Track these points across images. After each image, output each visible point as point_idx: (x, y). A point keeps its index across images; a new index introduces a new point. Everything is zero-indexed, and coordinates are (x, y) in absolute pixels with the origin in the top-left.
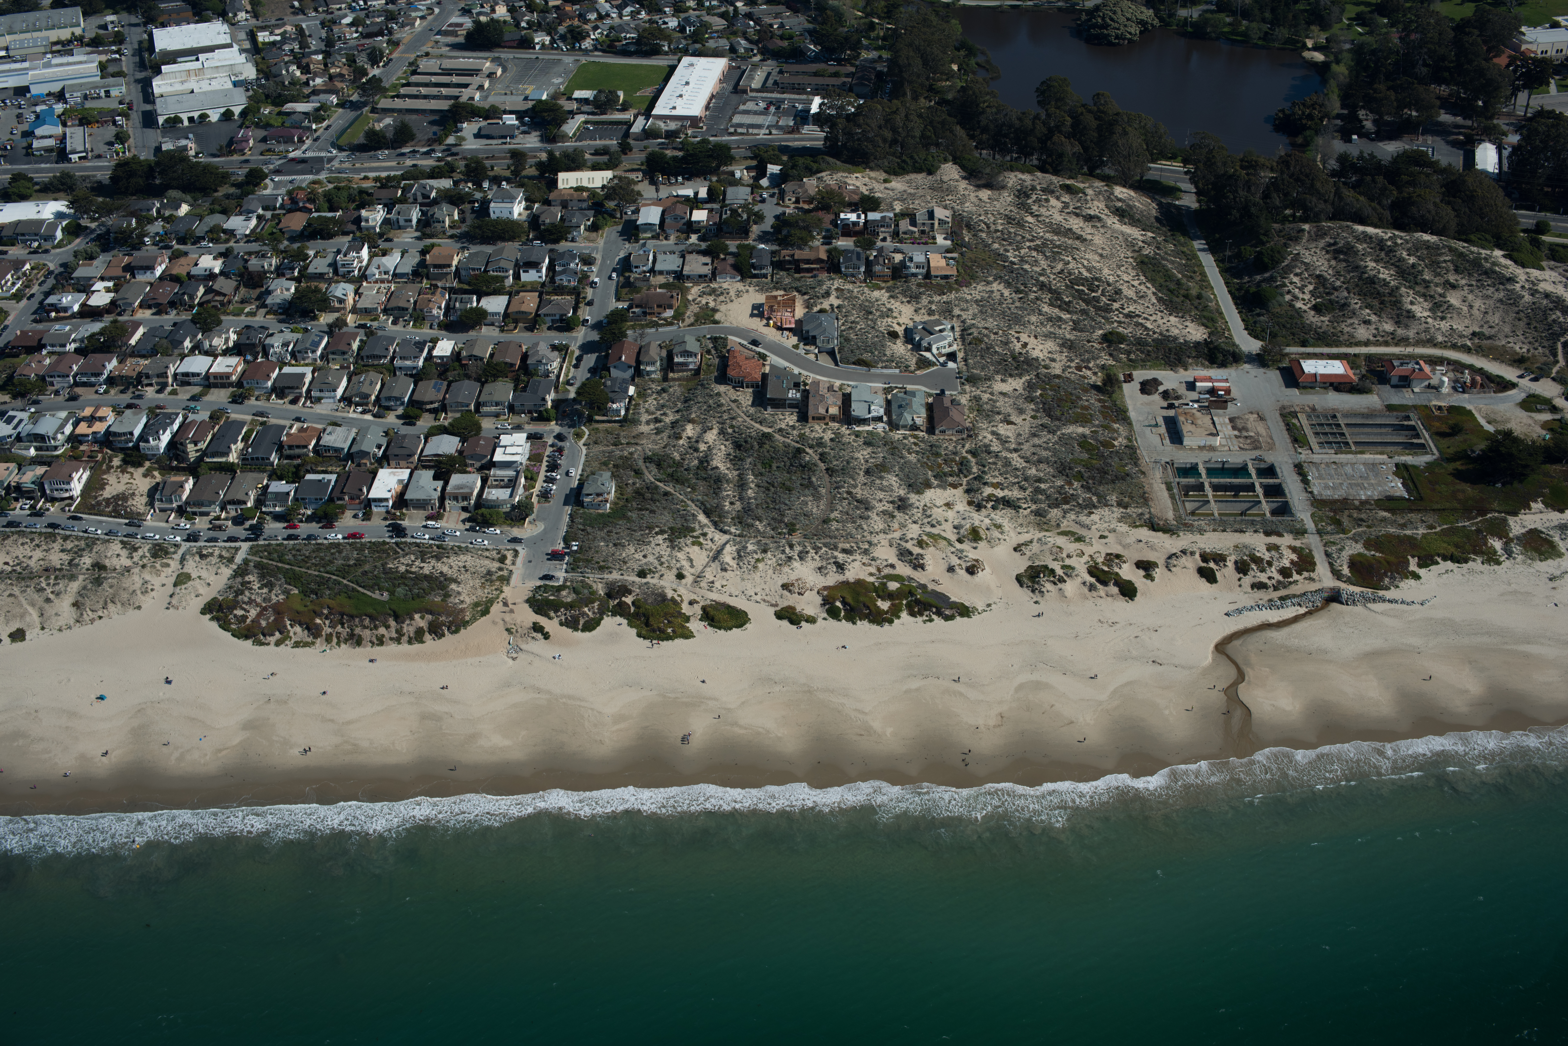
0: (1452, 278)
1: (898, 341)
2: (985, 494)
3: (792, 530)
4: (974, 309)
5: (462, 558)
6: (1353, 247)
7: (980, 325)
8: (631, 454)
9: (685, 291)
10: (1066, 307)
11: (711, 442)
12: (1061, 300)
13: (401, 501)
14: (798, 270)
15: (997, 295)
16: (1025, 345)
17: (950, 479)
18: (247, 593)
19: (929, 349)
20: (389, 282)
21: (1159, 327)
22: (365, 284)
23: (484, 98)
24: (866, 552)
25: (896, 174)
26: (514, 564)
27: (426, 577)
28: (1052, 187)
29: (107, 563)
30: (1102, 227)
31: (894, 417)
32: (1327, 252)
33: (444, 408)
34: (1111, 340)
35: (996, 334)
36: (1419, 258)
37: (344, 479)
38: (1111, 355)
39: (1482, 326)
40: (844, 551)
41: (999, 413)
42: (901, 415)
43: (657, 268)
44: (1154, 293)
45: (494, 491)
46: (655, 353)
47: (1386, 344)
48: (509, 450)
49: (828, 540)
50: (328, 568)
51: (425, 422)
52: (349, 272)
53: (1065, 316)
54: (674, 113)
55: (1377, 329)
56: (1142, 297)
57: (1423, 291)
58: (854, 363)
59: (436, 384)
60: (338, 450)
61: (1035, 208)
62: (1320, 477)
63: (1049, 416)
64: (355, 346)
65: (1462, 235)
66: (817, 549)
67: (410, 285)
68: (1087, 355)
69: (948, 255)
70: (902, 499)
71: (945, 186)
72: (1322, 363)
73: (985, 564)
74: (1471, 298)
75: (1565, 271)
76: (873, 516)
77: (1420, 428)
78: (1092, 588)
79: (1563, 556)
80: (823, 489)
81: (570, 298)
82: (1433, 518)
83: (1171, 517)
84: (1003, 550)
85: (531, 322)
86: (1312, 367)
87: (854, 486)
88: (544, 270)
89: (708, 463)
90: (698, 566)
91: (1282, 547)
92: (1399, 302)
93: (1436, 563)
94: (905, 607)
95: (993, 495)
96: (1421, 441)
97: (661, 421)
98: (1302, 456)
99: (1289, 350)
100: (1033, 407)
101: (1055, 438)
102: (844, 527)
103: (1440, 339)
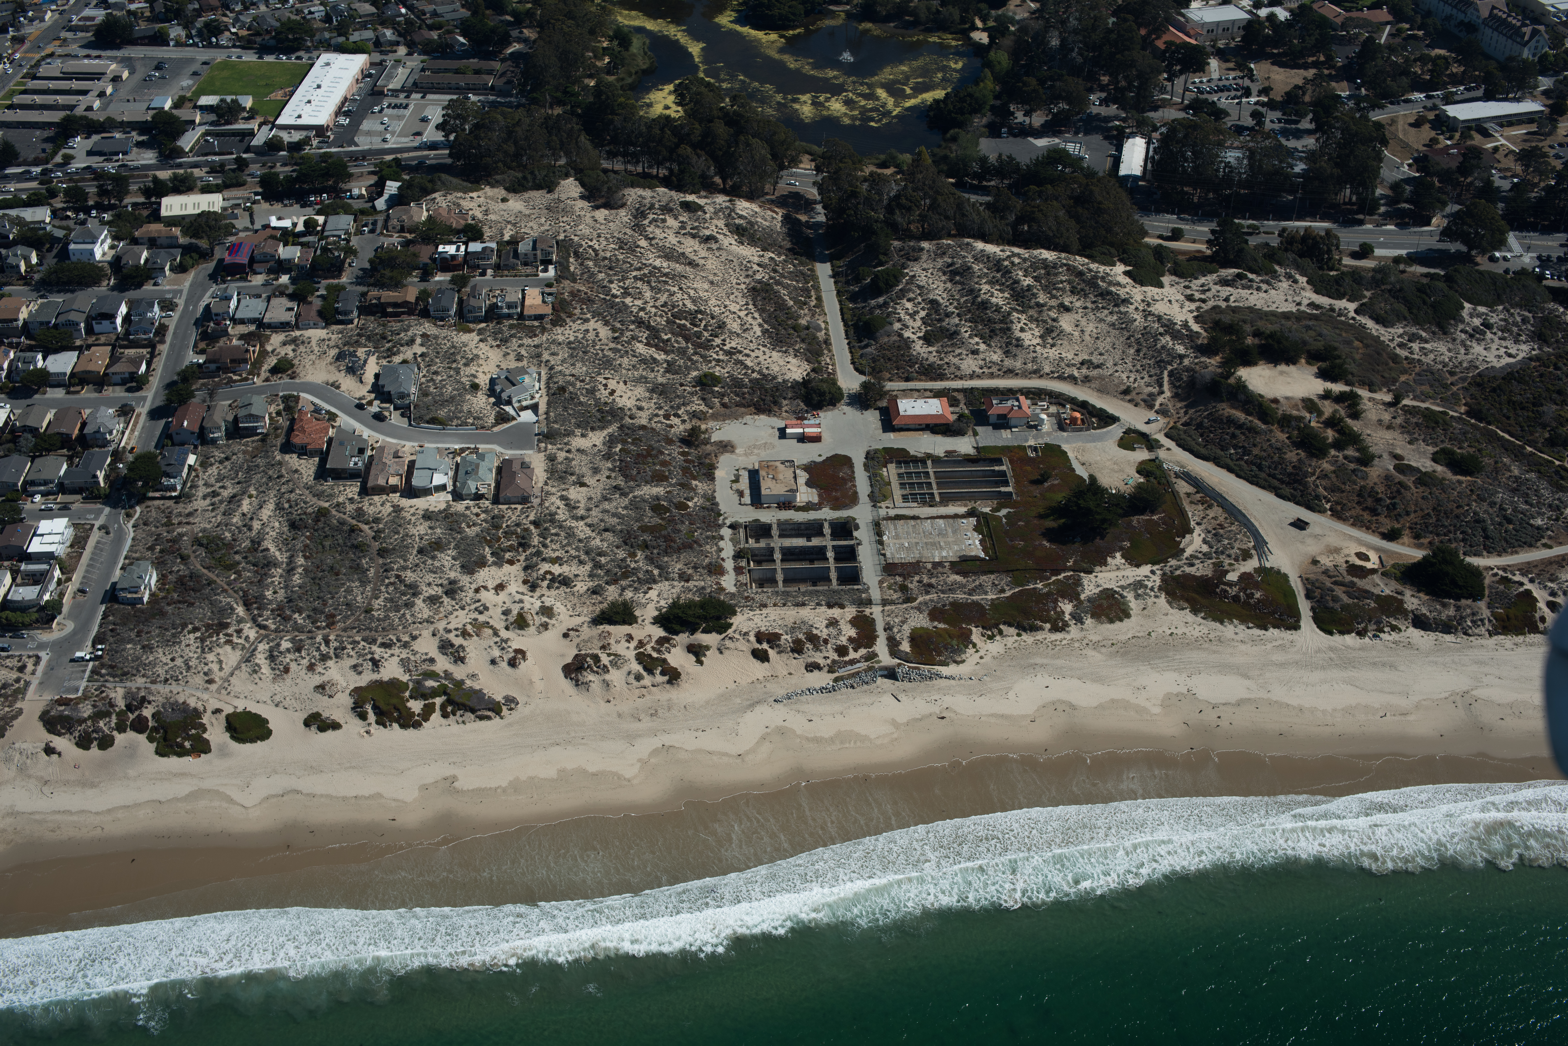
0: (1067, 300)
1: (480, 394)
2: (541, 572)
3: (331, 624)
4: (564, 353)
6: (969, 268)
7: (567, 372)
8: (181, 535)
9: (263, 341)
10: (663, 346)
11: (265, 518)
12: (658, 337)
14: (385, 314)
15: (591, 336)
16: (613, 392)
17: (508, 555)
19: (509, 402)
21: (759, 364)
23: (103, 108)
24: (406, 645)
25: (515, 191)
26: (33, 672)
28: (672, 205)
30: (719, 249)
31: (459, 485)
32: (944, 274)
34: (705, 383)
35: (583, 381)
36: (1036, 279)
38: (703, 399)
39: (1092, 353)
40: (383, 645)
41: (572, 474)
42: (464, 484)
43: (238, 315)
44: (760, 325)
45: (21, 590)
46: (221, 416)
47: (992, 376)
48: (47, 539)
49: (367, 633)
53: (661, 356)
54: (300, 122)
55: (984, 359)
56: (745, 331)
57: (1036, 315)
58: (428, 422)
61: (649, 229)
62: (897, 537)
63: (626, 476)
65: (1085, 250)
66: (355, 643)
68: (677, 401)
69: (548, 290)
70: (452, 582)
71: (562, 205)
72: (921, 402)
73: (528, 654)
74: (1083, 322)
75: (1186, 287)
76: (419, 602)
77: (1010, 474)
78: (639, 678)
79: (1133, 619)
80: (371, 573)
81: (144, 351)
82: (1004, 580)
83: (733, 590)
84: (552, 636)
85: (100, 382)
86: (909, 407)
87: (404, 568)
88: (119, 321)
89: (259, 544)
90: (227, 669)
91: (842, 622)
92: (1009, 329)
93: (1001, 632)
94: (438, 707)
95: (549, 572)
96: (1009, 489)
97: (218, 494)
98: (883, 512)
99: (889, 386)
100: (610, 465)
101: (625, 501)
102: (387, 617)
103: (1047, 369)
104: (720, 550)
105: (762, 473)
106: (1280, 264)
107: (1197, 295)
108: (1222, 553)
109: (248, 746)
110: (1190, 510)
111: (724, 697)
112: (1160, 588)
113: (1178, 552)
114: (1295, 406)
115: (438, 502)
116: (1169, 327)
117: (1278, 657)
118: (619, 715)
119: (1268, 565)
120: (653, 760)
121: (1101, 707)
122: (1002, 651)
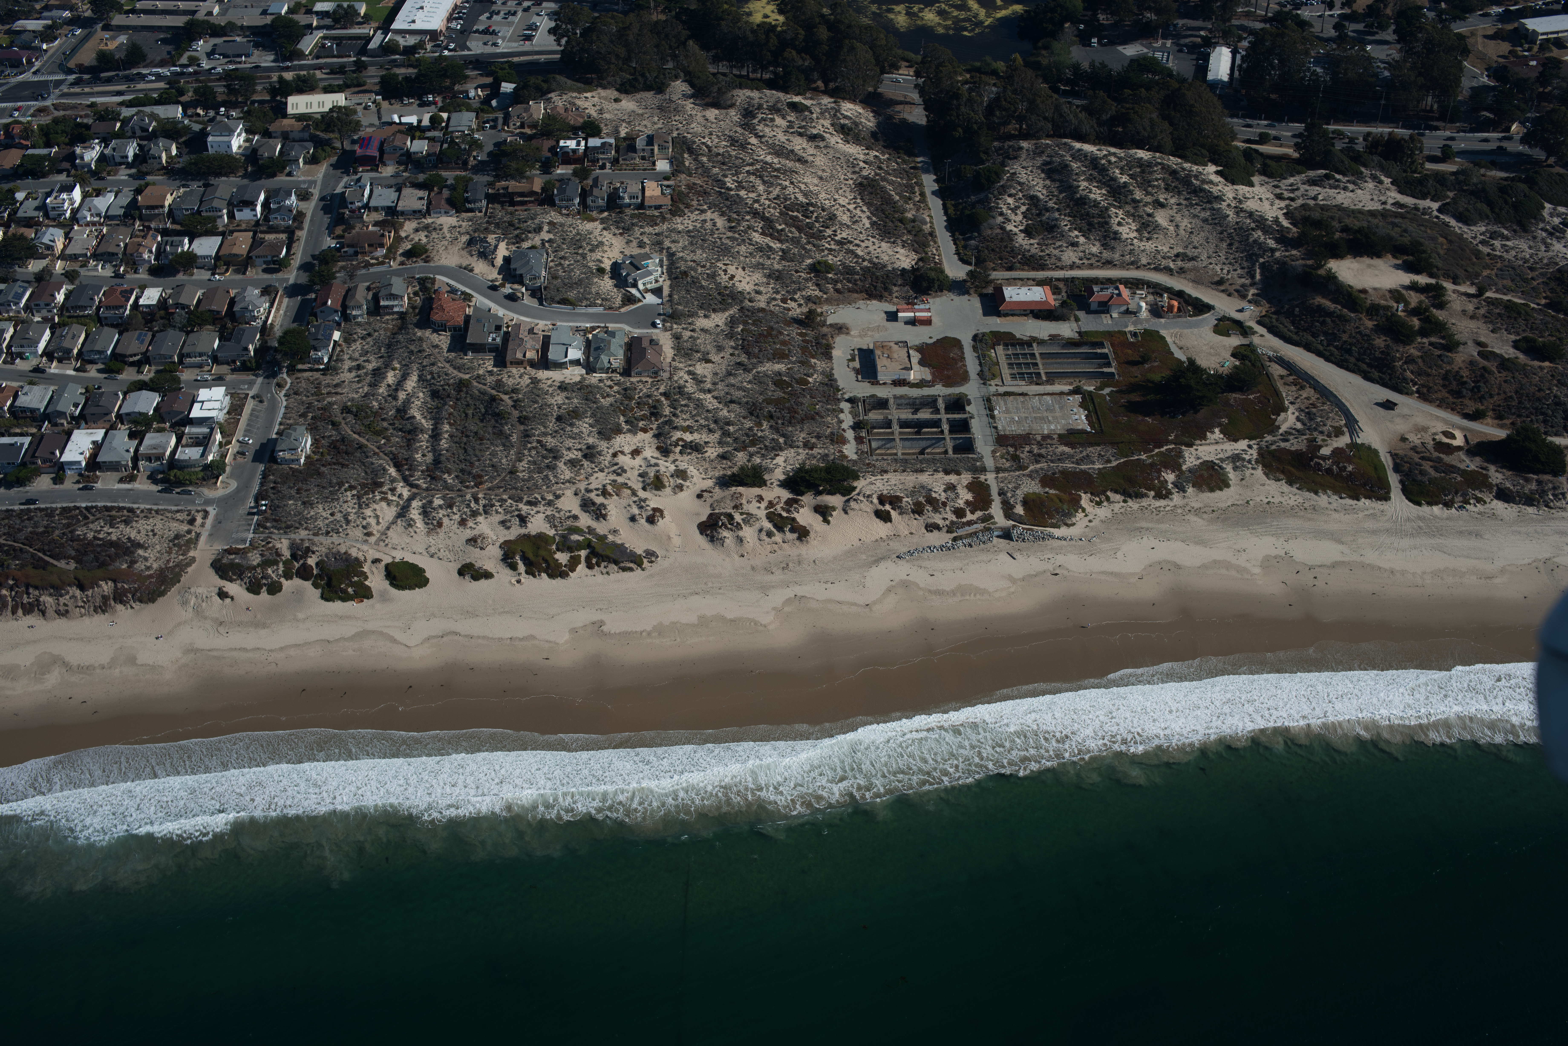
0: (1162, 197)
1: (606, 277)
2: (674, 439)
3: (479, 483)
4: (683, 241)
5: (152, 521)
6: (1067, 166)
7: (689, 258)
8: (331, 404)
9: (397, 227)
10: (778, 236)
11: (410, 389)
12: (773, 228)
13: (94, 464)
14: (513, 204)
15: (709, 225)
16: (732, 277)
17: (641, 424)
19: (635, 285)
20: (101, 224)
21: (869, 253)
22: (76, 227)
23: (223, 13)
24: (550, 503)
25: (627, 92)
26: (203, 525)
27: (112, 544)
28: (779, 105)
30: (826, 147)
31: (591, 359)
32: (1043, 171)
33: (146, 359)
34: (818, 270)
35: (704, 266)
36: (1132, 176)
37: (38, 441)
38: (817, 285)
39: (1186, 247)
40: (529, 503)
41: (697, 352)
42: (597, 358)
43: (372, 204)
44: (868, 218)
45: (187, 450)
46: (362, 295)
47: (1091, 267)
48: (206, 405)
49: (513, 492)
50: (17, 537)
51: (128, 375)
52: (60, 215)
53: (776, 245)
54: (414, 27)
55: (1083, 251)
56: (857, 222)
57: (1132, 211)
58: (559, 303)
59: (140, 335)
60: (33, 411)
61: (759, 128)
62: (1007, 411)
63: (748, 354)
64: (60, 297)
65: (1178, 151)
66: (503, 501)
67: (122, 229)
68: (794, 286)
69: (666, 183)
70: (591, 447)
71: (673, 106)
72: (1024, 290)
73: (666, 513)
74: (1178, 218)
75: (1276, 187)
76: (561, 465)
77: (1111, 356)
78: (770, 534)
79: (1232, 488)
80: (514, 438)
81: (283, 236)
82: (1110, 452)
83: (855, 457)
84: (686, 497)
85: (242, 264)
86: (1014, 294)
87: (545, 434)
88: (259, 208)
89: (405, 412)
90: (384, 524)
91: (959, 487)
92: (1107, 223)
93: (1108, 499)
94: (583, 559)
95: (682, 439)
96: (1112, 370)
97: (364, 368)
98: (993, 389)
99: (994, 275)
100: (732, 344)
101: (750, 377)
102: (531, 478)
103: (1144, 261)
104: (841, 422)
105: (878, 352)
106: (1365, 166)
107: (1286, 194)
108: (1315, 429)
109: (407, 593)
110: (1284, 391)
111: (851, 553)
112: (1257, 461)
113: (1273, 428)
114: (1383, 297)
115: (574, 374)
116: (1260, 222)
117: (1370, 525)
118: (753, 568)
119: (1359, 441)
120: (786, 609)
121: (1204, 567)
122: (1109, 515)
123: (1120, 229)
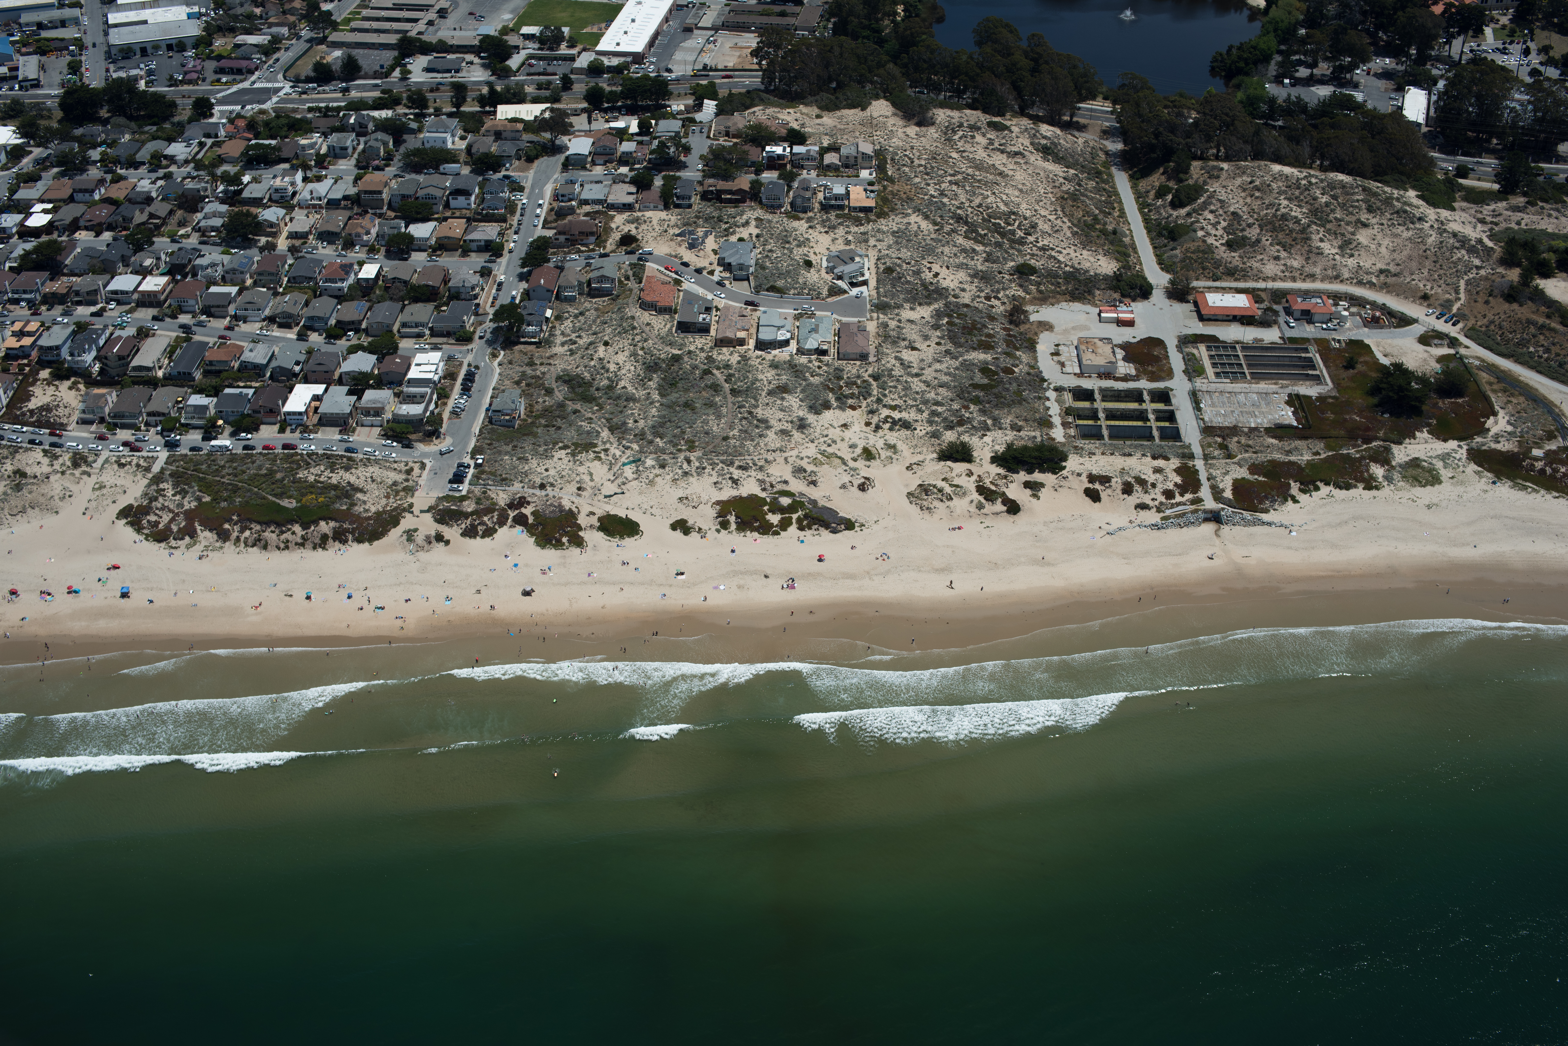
0: (1364, 216)
1: (813, 270)
2: (883, 416)
3: (691, 448)
4: (890, 240)
5: (371, 469)
6: (1268, 186)
7: (894, 256)
8: (544, 373)
9: (608, 219)
10: (980, 239)
11: (621, 363)
12: (976, 232)
14: (721, 201)
15: (913, 227)
16: (936, 275)
17: (850, 401)
18: (161, 499)
19: (841, 278)
20: (321, 207)
21: (1071, 260)
22: (297, 209)
23: (433, 33)
24: (761, 468)
25: (828, 110)
26: (420, 475)
27: (333, 486)
28: (979, 124)
29: (29, 471)
30: (1026, 163)
31: (800, 341)
32: (1244, 190)
34: (1022, 271)
35: (909, 263)
36: (1332, 197)
37: (261, 393)
38: (1021, 286)
39: (1389, 264)
40: (740, 467)
41: (904, 340)
42: (806, 341)
43: (583, 197)
44: (1069, 227)
45: (405, 407)
46: (574, 278)
47: (1294, 279)
48: (422, 368)
49: (725, 457)
50: (240, 477)
51: (348, 340)
52: (282, 197)
53: (979, 248)
54: (618, 49)
55: (1285, 265)
56: (1056, 232)
57: (1333, 229)
58: (768, 290)
59: (357, 305)
60: (256, 365)
61: (960, 144)
62: (1213, 405)
63: (954, 343)
65: (1378, 175)
66: (713, 465)
67: (341, 211)
68: (997, 286)
69: (870, 188)
70: (801, 419)
71: (875, 122)
72: (1227, 297)
73: (876, 482)
74: (1380, 236)
75: (1478, 212)
76: (771, 434)
77: (1316, 360)
78: (980, 506)
79: (1444, 485)
80: (725, 409)
81: (496, 225)
82: (1319, 445)
83: (1063, 440)
84: (897, 468)
86: (1216, 300)
87: (756, 406)
88: (473, 198)
89: (617, 383)
91: (1167, 470)
92: (1309, 239)
93: (1317, 488)
94: (794, 521)
95: (890, 417)
96: (1318, 372)
97: (575, 343)
98: (1198, 386)
99: (1196, 283)
100: (938, 334)
101: (957, 363)
102: (742, 445)
103: (1346, 275)
104: (1048, 409)
105: (1083, 347)
107: (1489, 219)
109: (620, 540)
110: (1493, 396)
112: (1468, 460)
113: (1483, 431)
115: (784, 354)
116: (1463, 242)
123: (1322, 245)
